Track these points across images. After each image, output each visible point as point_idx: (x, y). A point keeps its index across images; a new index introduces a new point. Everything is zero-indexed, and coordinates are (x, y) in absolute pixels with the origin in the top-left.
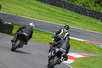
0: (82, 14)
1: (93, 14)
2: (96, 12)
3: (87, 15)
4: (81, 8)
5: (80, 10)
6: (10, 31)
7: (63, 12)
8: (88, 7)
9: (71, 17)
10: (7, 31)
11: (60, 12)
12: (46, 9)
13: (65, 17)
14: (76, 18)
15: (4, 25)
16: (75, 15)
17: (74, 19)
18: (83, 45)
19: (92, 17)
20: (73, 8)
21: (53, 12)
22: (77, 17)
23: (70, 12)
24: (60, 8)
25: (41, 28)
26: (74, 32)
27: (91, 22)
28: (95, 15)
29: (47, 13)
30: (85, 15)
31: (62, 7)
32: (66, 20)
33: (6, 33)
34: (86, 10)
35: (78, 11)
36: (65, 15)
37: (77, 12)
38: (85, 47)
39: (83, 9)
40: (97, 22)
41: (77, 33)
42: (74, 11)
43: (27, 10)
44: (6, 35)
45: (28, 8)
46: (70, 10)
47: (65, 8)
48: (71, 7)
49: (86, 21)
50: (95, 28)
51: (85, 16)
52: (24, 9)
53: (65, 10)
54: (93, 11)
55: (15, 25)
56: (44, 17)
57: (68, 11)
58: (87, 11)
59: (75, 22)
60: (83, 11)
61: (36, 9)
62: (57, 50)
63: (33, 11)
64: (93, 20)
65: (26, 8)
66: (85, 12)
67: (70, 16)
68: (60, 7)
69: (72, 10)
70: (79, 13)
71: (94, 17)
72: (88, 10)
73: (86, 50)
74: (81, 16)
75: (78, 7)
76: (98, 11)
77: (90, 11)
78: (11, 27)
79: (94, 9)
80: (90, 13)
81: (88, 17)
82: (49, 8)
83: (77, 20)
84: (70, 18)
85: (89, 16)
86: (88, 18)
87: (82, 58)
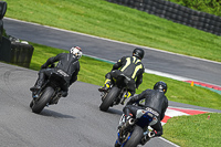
0: (182, 22)
1: (205, 22)
2: (212, 18)
3: (193, 25)
4: (179, 9)
5: (177, 14)
6: (26, 59)
7: (140, 19)
8: (196, 7)
9: (159, 28)
10: (20, 60)
11: (135, 17)
12: (105, 12)
13: (145, 28)
14: (169, 31)
15: (14, 46)
16: (166, 24)
17: (165, 33)
18: (184, 89)
19: (203, 28)
20: (162, 9)
21: (120, 17)
22: (171, 29)
23: (156, 18)
24: (135, 10)
25: (94, 54)
26: (166, 61)
27: (202, 40)
28: (210, 24)
29: (105, 20)
30: (188, 24)
31: (139, 8)
32: (147, 35)
33: (17, 63)
34: (190, 13)
35: (174, 16)
36: (146, 24)
37: (171, 18)
38: (189, 93)
39: (185, 12)
40: (215, 41)
41: (173, 63)
42: (166, 16)
43: (63, 13)
44: (17, 67)
45: (65, 9)
46: (155, 13)
47: (145, 9)
48: (157, 8)
49: (191, 38)
50: (210, 53)
51: (188, 28)
52: (56, 11)
53: (146, 14)
54: (207, 16)
55: (37, 45)
56: (101, 29)
57: (151, 16)
58: (193, 17)
59: (166, 40)
60: (183, 17)
61: (82, 12)
62: (140, 112)
63: (75, 16)
64: (207, 36)
65: (61, 9)
66: (189, 18)
67: (156, 27)
68: (133, 7)
69: (160, 14)
70: (176, 20)
71: (209, 30)
72: (195, 14)
73: (192, 101)
74: (180, 27)
75: (174, 7)
76: (216, 15)
77: (200, 16)
78: (28, 51)
79: (209, 11)
80: (200, 20)
81: (194, 29)
82: (111, 9)
83: (171, 35)
84: (157, 31)
85: (198, 27)
86: (195, 32)
87: (183, 117)
